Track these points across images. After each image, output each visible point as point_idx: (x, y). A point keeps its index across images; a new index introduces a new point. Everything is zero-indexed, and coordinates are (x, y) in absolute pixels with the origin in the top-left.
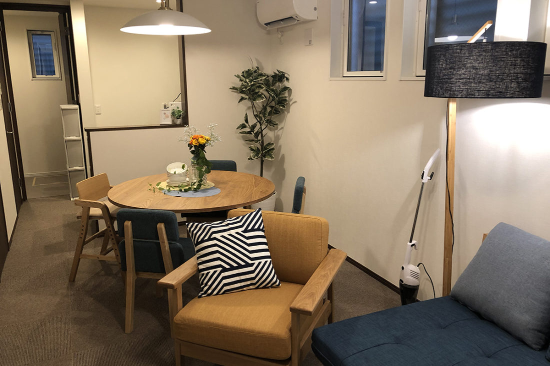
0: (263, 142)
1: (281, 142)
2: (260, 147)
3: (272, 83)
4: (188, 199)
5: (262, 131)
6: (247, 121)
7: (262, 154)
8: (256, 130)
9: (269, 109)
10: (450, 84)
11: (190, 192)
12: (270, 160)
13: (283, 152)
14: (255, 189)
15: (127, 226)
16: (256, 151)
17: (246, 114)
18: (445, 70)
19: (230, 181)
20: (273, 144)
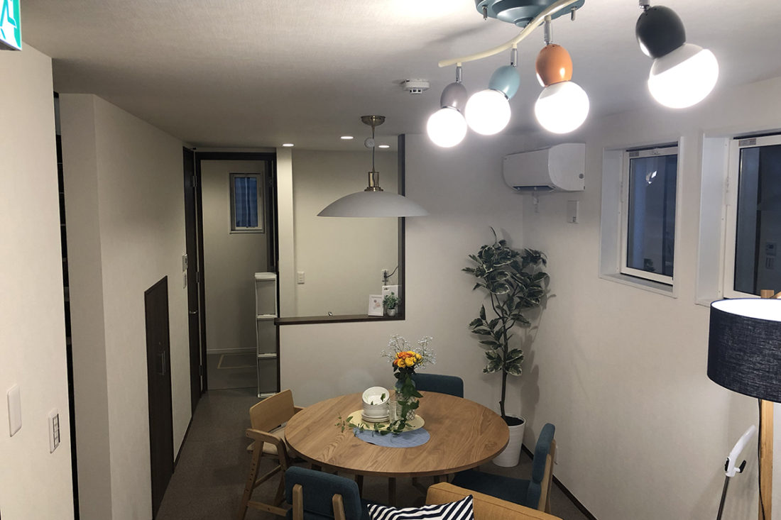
0: (506, 346)
1: (534, 347)
2: (502, 355)
3: (523, 265)
4: (383, 449)
5: (506, 330)
6: (483, 316)
7: (504, 365)
8: (497, 329)
9: (517, 300)
10: (740, 372)
11: (389, 435)
12: (516, 374)
13: (536, 361)
14: (480, 437)
15: (297, 493)
16: (496, 362)
17: (483, 308)
18: (731, 349)
19: (447, 418)
20: (520, 352)
